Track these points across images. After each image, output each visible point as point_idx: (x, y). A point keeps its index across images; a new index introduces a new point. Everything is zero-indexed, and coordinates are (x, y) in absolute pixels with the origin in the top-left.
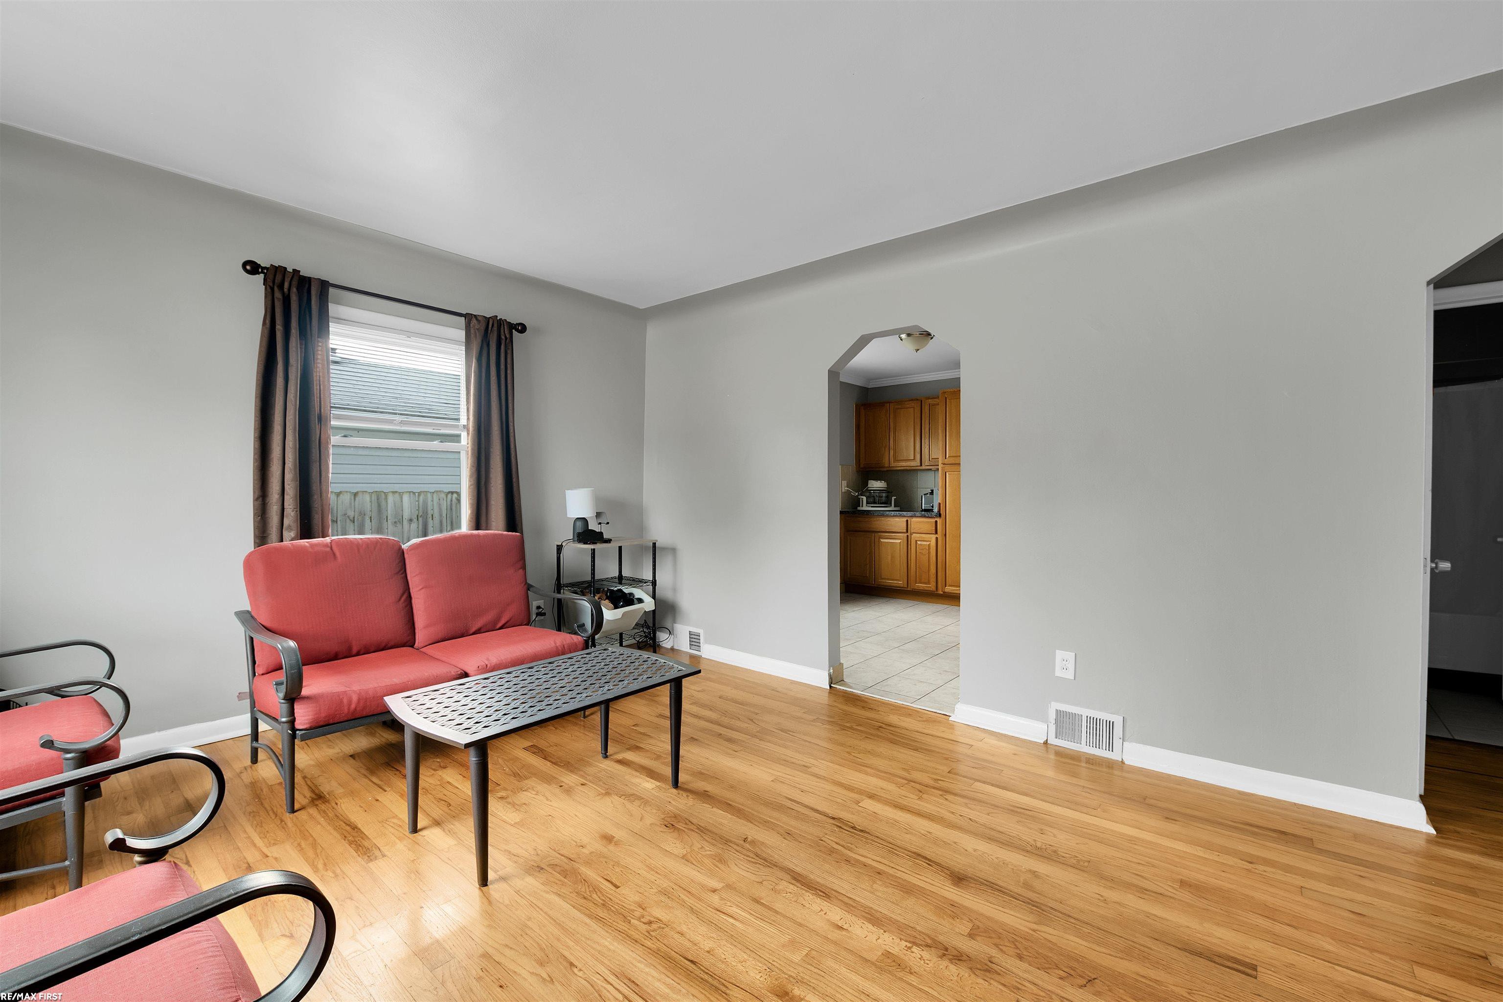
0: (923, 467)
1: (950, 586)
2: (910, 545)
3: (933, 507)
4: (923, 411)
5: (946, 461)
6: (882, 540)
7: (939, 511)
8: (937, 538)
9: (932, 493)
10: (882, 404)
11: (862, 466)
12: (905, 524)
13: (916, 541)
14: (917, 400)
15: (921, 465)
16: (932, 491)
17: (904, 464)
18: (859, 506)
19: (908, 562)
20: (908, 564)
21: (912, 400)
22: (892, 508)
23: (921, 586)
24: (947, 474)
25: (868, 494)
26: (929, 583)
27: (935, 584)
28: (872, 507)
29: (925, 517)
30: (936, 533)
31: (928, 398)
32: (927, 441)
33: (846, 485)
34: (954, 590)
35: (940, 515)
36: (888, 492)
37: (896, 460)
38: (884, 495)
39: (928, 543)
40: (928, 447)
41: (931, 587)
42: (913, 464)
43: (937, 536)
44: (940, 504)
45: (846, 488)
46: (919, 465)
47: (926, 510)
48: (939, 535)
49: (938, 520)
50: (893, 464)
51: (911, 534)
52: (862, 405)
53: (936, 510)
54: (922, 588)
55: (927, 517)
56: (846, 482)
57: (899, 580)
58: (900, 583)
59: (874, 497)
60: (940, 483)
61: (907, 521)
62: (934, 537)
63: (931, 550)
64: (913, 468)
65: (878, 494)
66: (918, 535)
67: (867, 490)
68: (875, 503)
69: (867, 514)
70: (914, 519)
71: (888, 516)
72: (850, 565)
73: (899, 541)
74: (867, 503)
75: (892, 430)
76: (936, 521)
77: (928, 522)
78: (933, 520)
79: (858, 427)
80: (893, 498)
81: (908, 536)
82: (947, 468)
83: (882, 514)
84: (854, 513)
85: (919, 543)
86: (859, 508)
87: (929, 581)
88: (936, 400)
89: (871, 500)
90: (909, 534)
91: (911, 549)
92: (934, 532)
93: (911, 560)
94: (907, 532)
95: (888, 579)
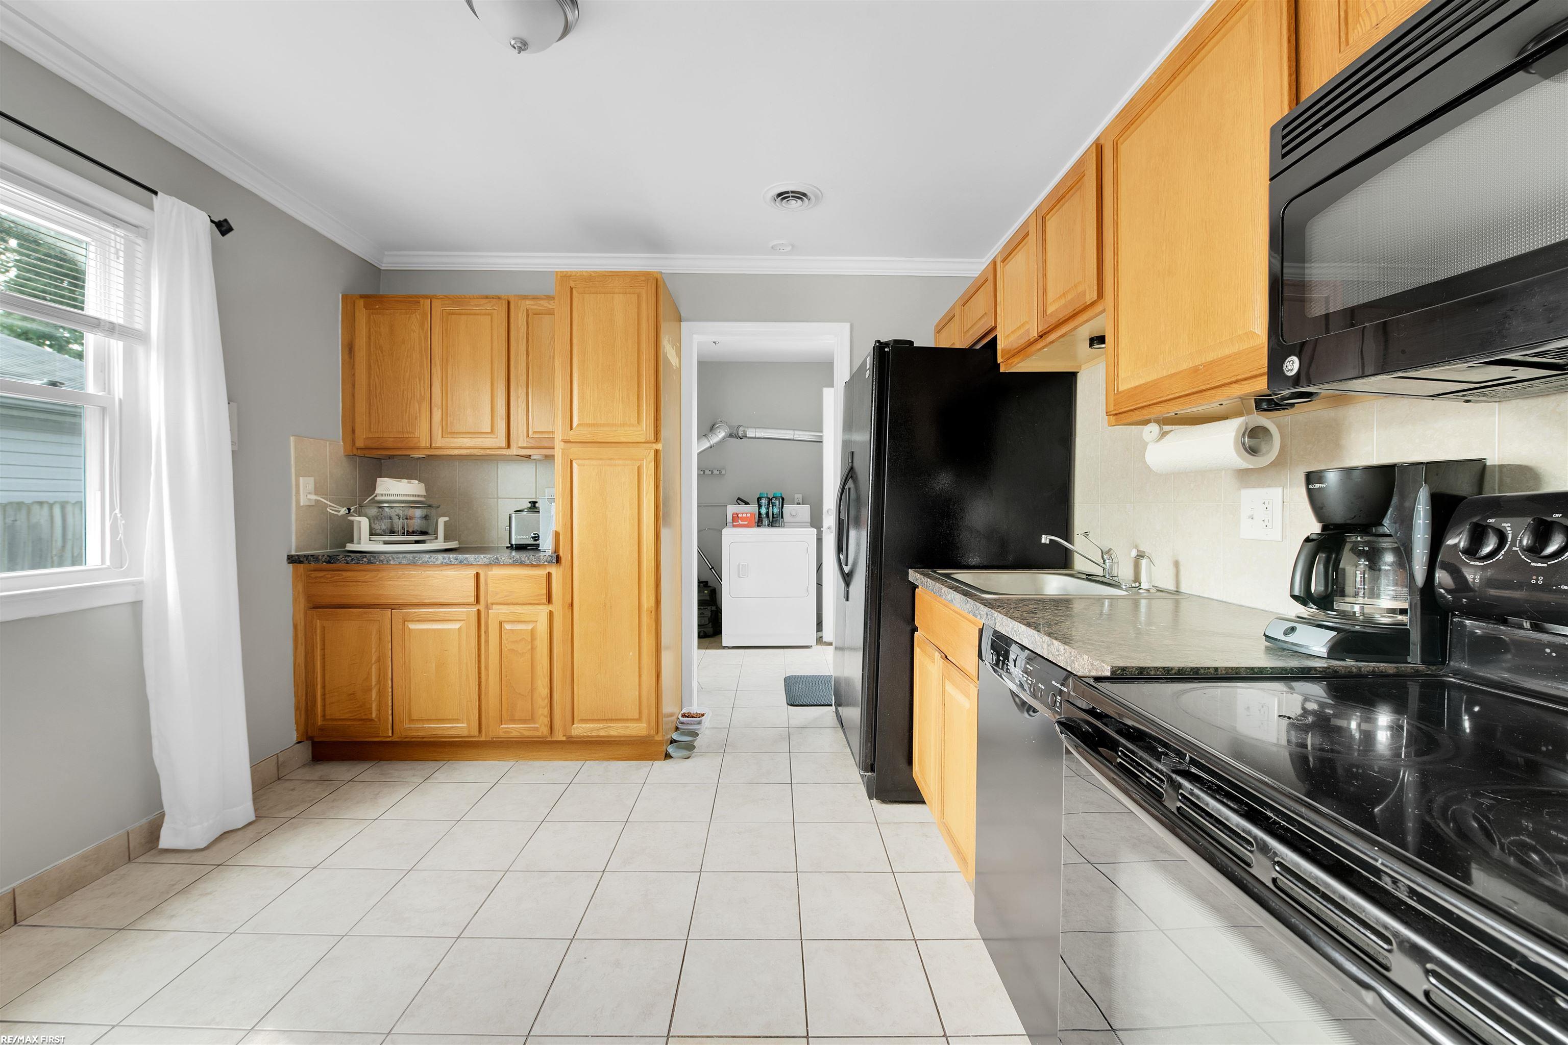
0: (514, 451)
1: (583, 721)
2: (486, 632)
3: (536, 538)
4: (512, 325)
5: (572, 436)
6: (412, 626)
7: (556, 551)
8: (551, 613)
9: (534, 507)
10: (412, 301)
11: (360, 443)
12: (472, 583)
13: (501, 623)
14: (499, 298)
15: (509, 446)
16: (534, 503)
17: (466, 442)
18: (352, 541)
19: (479, 673)
20: (480, 678)
21: (487, 297)
22: (440, 544)
23: (515, 729)
24: (575, 465)
25: (373, 511)
26: (532, 719)
27: (546, 721)
28: (386, 543)
29: (522, 564)
30: (549, 600)
31: (525, 298)
32: (522, 392)
33: (311, 487)
34: (592, 730)
35: (558, 560)
36: (430, 506)
37: (446, 433)
38: (418, 513)
39: (530, 627)
40: (525, 406)
41: (540, 728)
42: (488, 442)
43: (550, 607)
44: (557, 535)
45: (314, 497)
46: (504, 444)
47: (520, 548)
48: (557, 606)
49: (554, 570)
50: (439, 441)
51: (487, 607)
52: (362, 297)
53: (547, 545)
54: (515, 734)
55: (527, 565)
56: (311, 480)
57: (457, 720)
58: (462, 727)
59: (391, 518)
60: (558, 488)
61: (478, 574)
62: (543, 611)
63: (538, 643)
64: (488, 452)
65: (401, 513)
66: (505, 609)
67: (374, 501)
68: (392, 532)
69: (369, 562)
70: (496, 572)
71: (425, 565)
72: (324, 695)
73: (456, 626)
74: (371, 534)
75: (437, 360)
76: (549, 574)
77: (531, 577)
78: (543, 572)
79: (350, 349)
80: (442, 521)
81: (479, 611)
82: (575, 450)
83: (413, 561)
84: (331, 559)
85: (508, 626)
86: (350, 547)
87: (532, 714)
88: (542, 302)
89: (384, 525)
90: (482, 607)
91: (487, 642)
92: (545, 601)
93: (487, 668)
94: (478, 601)
95: (429, 721)
